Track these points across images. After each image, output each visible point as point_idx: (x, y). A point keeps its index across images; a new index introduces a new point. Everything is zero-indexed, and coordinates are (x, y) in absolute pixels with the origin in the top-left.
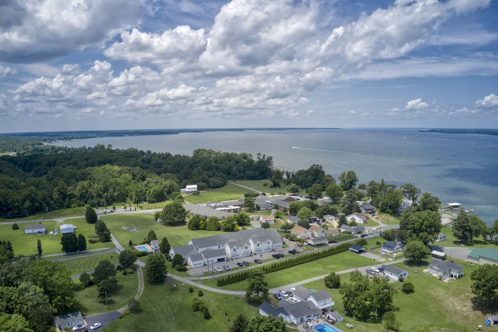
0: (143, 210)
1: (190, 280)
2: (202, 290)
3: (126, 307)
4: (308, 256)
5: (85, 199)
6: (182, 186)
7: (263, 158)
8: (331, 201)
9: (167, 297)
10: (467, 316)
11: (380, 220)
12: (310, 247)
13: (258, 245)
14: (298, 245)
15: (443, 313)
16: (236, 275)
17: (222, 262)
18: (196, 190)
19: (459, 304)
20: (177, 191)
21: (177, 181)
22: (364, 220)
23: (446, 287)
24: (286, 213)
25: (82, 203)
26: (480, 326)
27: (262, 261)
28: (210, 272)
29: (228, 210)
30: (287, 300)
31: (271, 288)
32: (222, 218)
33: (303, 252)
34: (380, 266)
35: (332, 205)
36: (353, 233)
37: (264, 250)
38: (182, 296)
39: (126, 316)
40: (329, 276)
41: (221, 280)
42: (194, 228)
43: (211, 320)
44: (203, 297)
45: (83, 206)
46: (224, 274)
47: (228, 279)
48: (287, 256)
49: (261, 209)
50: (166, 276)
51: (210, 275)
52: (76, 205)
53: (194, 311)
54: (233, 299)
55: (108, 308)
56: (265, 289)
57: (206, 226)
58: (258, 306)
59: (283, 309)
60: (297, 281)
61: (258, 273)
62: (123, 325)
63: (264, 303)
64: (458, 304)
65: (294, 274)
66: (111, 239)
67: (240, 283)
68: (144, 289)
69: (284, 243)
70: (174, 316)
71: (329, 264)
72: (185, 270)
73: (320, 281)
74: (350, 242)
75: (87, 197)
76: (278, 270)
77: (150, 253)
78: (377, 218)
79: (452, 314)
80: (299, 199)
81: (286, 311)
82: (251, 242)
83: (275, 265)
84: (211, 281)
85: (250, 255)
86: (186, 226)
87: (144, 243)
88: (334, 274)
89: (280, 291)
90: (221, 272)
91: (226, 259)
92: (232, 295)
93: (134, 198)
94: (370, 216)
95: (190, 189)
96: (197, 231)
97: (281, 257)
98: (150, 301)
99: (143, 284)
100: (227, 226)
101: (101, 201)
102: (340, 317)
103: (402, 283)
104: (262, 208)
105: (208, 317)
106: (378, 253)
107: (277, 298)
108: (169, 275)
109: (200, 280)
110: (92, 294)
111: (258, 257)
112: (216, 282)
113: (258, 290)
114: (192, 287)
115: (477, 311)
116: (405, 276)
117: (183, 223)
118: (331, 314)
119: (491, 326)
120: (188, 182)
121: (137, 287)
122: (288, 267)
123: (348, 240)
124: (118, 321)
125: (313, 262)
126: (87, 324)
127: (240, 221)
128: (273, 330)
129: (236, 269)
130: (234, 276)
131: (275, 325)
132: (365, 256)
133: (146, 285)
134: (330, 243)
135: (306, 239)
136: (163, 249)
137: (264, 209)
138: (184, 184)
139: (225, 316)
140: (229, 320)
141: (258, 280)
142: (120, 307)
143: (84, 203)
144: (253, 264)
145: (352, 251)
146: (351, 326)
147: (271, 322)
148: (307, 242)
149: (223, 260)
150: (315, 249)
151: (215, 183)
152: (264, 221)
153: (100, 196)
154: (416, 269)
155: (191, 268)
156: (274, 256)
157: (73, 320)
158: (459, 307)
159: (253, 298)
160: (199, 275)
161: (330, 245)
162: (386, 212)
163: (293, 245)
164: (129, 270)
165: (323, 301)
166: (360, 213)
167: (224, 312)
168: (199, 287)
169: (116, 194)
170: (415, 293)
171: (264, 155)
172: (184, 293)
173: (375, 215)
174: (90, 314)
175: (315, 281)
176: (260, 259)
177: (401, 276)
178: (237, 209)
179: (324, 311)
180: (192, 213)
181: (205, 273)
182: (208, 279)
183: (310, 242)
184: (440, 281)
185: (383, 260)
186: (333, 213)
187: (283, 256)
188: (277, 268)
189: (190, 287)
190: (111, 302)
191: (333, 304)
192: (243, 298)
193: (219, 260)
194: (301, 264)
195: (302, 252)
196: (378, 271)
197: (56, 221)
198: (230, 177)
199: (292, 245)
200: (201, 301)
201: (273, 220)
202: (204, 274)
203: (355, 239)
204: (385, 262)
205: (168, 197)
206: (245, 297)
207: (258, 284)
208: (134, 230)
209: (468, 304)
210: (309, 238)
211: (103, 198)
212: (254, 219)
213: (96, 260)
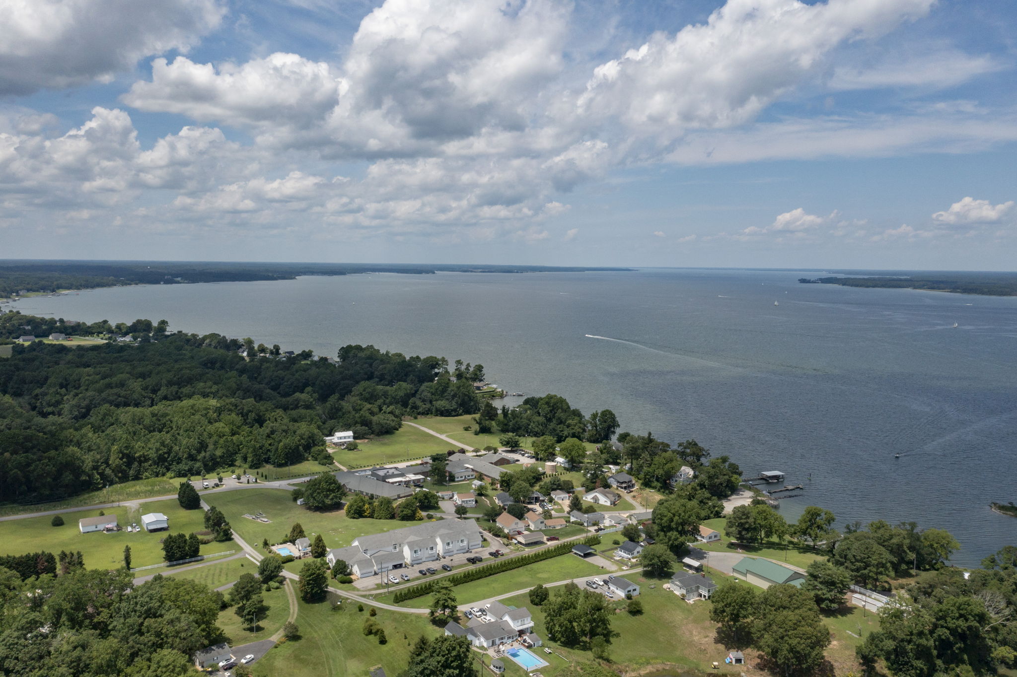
0: (269, 481)
1: (358, 595)
2: (375, 609)
3: (279, 634)
4: (514, 560)
5: (166, 464)
6: (326, 432)
7: (465, 369)
8: (567, 466)
9: (330, 618)
10: (705, 650)
11: (639, 500)
12: (520, 546)
13: (448, 544)
14: (504, 543)
15: (674, 643)
16: (417, 588)
17: (399, 569)
18: (351, 440)
19: (699, 633)
20: (320, 443)
21: (318, 423)
22: (611, 501)
23: (689, 610)
24: (494, 487)
25: (162, 470)
26: (716, 663)
27: (453, 567)
28: (384, 584)
29: (405, 482)
30: (479, 619)
31: (462, 604)
32: (396, 497)
33: (509, 553)
34: (606, 577)
35: (568, 472)
36: (585, 524)
37: (455, 552)
38: (349, 617)
39: (282, 645)
40: (535, 589)
41: (398, 594)
42: (356, 516)
43: (387, 644)
44: (377, 617)
45: (164, 475)
46: (402, 587)
47: (408, 593)
48: (487, 559)
49: (456, 479)
50: (327, 592)
51: (383, 587)
52: (151, 475)
53: (367, 635)
54: (414, 618)
55: (256, 637)
56: (452, 606)
57: (373, 511)
58: (444, 627)
59: (473, 630)
60: (494, 596)
61: (445, 586)
62: (281, 656)
63: (451, 623)
64: (697, 634)
65: (493, 585)
66: (233, 537)
67: (422, 598)
68: (299, 610)
69: (485, 540)
70: (341, 641)
71: (540, 573)
72: (350, 581)
73: (523, 595)
74: (577, 539)
75: (171, 460)
76: (472, 580)
77: (297, 558)
78: (634, 497)
79: (686, 645)
80: (518, 461)
81: (475, 632)
82: (438, 540)
83: (469, 574)
84: (385, 596)
85: (437, 559)
86: (343, 512)
87: (285, 542)
88: (540, 587)
89: (472, 609)
90: (397, 583)
91: (404, 565)
92: (413, 613)
93: (249, 459)
94: (623, 492)
95: (341, 438)
96: (361, 519)
97: (479, 561)
98: (310, 625)
99: (296, 602)
100: (404, 513)
101: (195, 466)
102: (537, 640)
103: (629, 601)
104: (458, 478)
105: (383, 642)
106: (610, 558)
107: (468, 617)
108: (330, 589)
109: (371, 595)
110: (230, 619)
111: (446, 562)
112: (393, 597)
113: (445, 607)
114: (362, 605)
115: (720, 644)
116: (635, 592)
117: (338, 506)
118: (528, 636)
119: (732, 665)
120: (336, 424)
121: (289, 608)
122: (486, 576)
123: (576, 535)
124: (273, 652)
125: (520, 569)
126: (235, 658)
127: (424, 503)
128: (457, 649)
129: (418, 579)
130: (415, 589)
131: (459, 645)
132: (592, 562)
133: (299, 604)
134: (548, 540)
135: (516, 535)
136: (316, 552)
137: (462, 479)
138: (329, 429)
139: (404, 640)
140: (409, 645)
141: (444, 594)
142: (271, 634)
143: (165, 470)
144: (441, 572)
145: (576, 553)
146: (549, 651)
147: (454, 641)
148: (516, 540)
149: (400, 566)
150: (526, 550)
151: (383, 427)
152: (459, 502)
153: (192, 458)
154: (654, 582)
155: (358, 579)
156: (469, 560)
157: (219, 653)
158: (697, 638)
159: (437, 616)
160: (369, 588)
161: (549, 543)
162: (650, 487)
163: (497, 543)
164: (273, 584)
165: (520, 621)
166: (607, 490)
167: (403, 635)
168: (371, 604)
169: (218, 453)
170: (644, 615)
171: (468, 365)
172: (351, 612)
173: (632, 491)
174: (235, 646)
175: (518, 595)
176: (450, 565)
177: (629, 591)
178: (419, 480)
179: (521, 633)
180: (350, 488)
181: (377, 585)
182: (381, 594)
183: (521, 539)
184: (681, 602)
185: (614, 568)
186: (567, 488)
187: (480, 560)
188: (471, 578)
189: (358, 605)
190: (259, 629)
191: (532, 624)
192: (426, 617)
193: (396, 567)
194: (503, 571)
195: (507, 554)
196: (602, 583)
197: (126, 507)
198: (408, 410)
199: (495, 544)
200: (375, 622)
201: (473, 500)
202: (376, 587)
203: (584, 535)
204: (616, 571)
205: (306, 455)
206: (429, 616)
207: (445, 600)
208: (263, 519)
209: (711, 635)
210: (519, 533)
211: (199, 461)
212: (446, 497)
213: (221, 572)
